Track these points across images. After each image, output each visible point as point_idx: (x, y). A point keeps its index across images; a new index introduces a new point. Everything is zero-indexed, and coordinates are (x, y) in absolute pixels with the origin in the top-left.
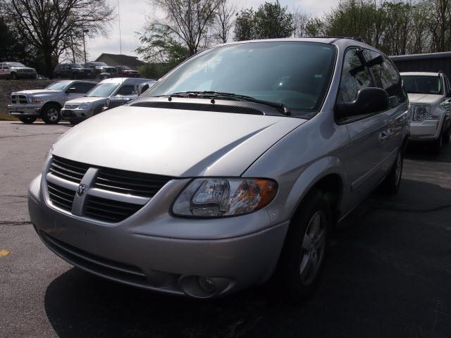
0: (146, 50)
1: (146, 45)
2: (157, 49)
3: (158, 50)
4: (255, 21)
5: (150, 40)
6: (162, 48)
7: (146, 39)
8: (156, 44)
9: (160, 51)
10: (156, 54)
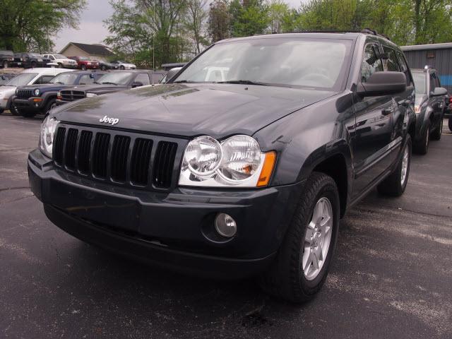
0: (116, 39)
1: (115, 35)
2: (127, 39)
3: (128, 41)
4: (231, 12)
5: (119, 30)
6: (133, 39)
7: (115, 29)
8: (125, 34)
9: (131, 42)
10: (127, 45)
